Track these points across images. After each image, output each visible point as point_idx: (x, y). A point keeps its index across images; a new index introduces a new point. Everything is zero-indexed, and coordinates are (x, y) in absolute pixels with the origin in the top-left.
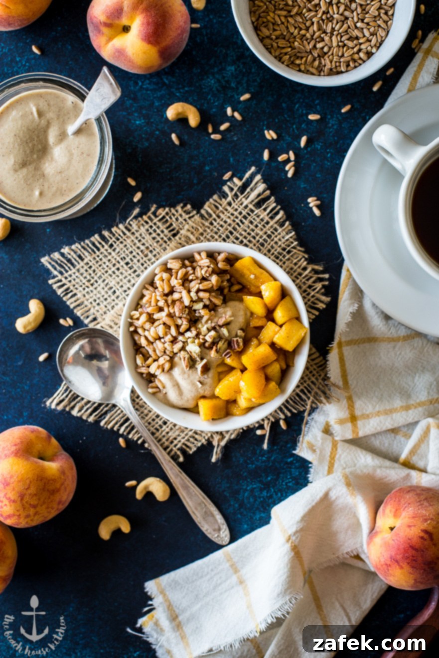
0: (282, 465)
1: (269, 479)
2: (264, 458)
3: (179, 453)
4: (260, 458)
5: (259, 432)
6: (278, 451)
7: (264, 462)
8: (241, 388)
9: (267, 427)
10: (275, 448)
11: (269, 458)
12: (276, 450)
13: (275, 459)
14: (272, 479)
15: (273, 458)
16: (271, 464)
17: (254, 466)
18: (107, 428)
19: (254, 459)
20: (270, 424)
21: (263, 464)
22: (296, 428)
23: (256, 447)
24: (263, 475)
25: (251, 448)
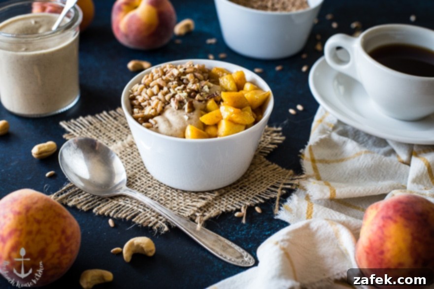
0: (261, 236)
1: (250, 246)
2: (243, 233)
3: (164, 225)
4: (240, 232)
5: (237, 214)
6: (255, 227)
7: (244, 235)
8: (223, 115)
9: (244, 211)
10: (253, 225)
11: (248, 233)
12: (254, 227)
13: (253, 233)
14: (252, 246)
15: (252, 232)
16: (250, 236)
17: (234, 238)
18: (99, 214)
19: (234, 233)
20: (246, 208)
21: (243, 236)
22: (270, 213)
23: (235, 225)
24: (244, 243)
25: (231, 226)
